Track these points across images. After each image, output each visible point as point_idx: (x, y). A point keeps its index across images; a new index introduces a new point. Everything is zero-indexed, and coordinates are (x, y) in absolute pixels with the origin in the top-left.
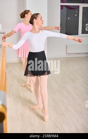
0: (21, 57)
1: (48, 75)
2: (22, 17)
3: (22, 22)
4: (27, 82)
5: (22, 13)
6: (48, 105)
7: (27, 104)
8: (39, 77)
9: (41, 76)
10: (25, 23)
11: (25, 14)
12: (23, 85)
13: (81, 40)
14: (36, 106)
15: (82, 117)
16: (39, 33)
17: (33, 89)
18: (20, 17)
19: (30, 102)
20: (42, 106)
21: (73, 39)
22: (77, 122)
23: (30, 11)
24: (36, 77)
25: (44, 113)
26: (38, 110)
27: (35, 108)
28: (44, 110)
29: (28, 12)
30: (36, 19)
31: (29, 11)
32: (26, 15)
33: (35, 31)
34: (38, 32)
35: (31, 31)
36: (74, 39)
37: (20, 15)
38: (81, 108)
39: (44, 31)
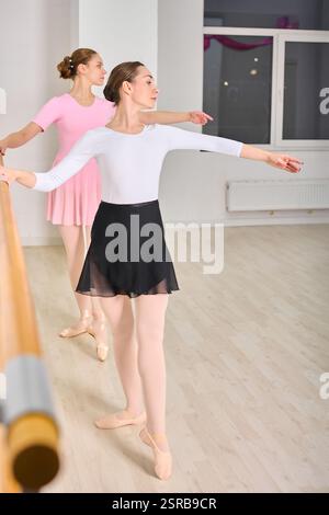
0: (62, 225)
1: (169, 292)
2: (64, 75)
3: (67, 95)
4: (81, 320)
5: (66, 60)
6: (167, 413)
7: (82, 410)
8: (133, 300)
9: (143, 297)
10: (79, 95)
11: (76, 64)
12: (64, 334)
13: (294, 164)
14: (119, 418)
15: (306, 460)
16: (140, 132)
17: (105, 348)
18: (59, 74)
19: (95, 399)
20: (143, 417)
21: (265, 157)
22: (286, 478)
23: (94, 52)
24: (121, 298)
25: (150, 444)
26: (128, 430)
27: (117, 422)
28: (153, 433)
29: (90, 57)
30: (129, 80)
31: (91, 53)
32: (81, 67)
33: (127, 125)
34: (137, 130)
35: (109, 126)
36: (269, 161)
37: (60, 65)
38: (298, 423)
39: (158, 126)
